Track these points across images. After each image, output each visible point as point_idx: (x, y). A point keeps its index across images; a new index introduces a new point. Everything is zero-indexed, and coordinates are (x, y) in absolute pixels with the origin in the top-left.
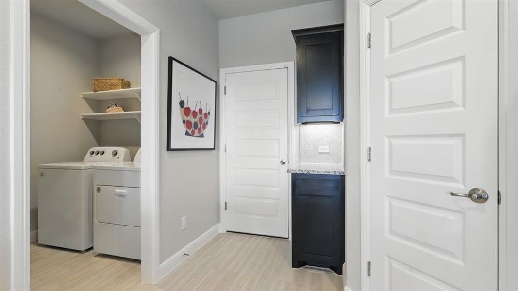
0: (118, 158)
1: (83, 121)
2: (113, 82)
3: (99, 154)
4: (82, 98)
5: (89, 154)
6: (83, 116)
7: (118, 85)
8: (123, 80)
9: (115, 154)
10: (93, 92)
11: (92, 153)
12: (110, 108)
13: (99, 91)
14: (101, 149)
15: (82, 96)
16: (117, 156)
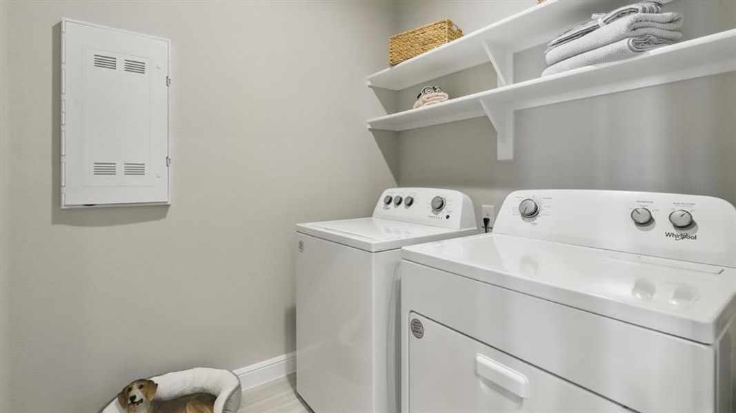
0: (448, 217)
1: (371, 133)
2: (430, 33)
3: (403, 204)
4: (369, 86)
5: (381, 203)
6: (370, 123)
7: (439, 37)
8: (450, 23)
9: (439, 206)
10: (388, 69)
11: (388, 200)
12: (424, 97)
13: (400, 62)
14: (405, 192)
15: (369, 83)
16: (444, 213)
